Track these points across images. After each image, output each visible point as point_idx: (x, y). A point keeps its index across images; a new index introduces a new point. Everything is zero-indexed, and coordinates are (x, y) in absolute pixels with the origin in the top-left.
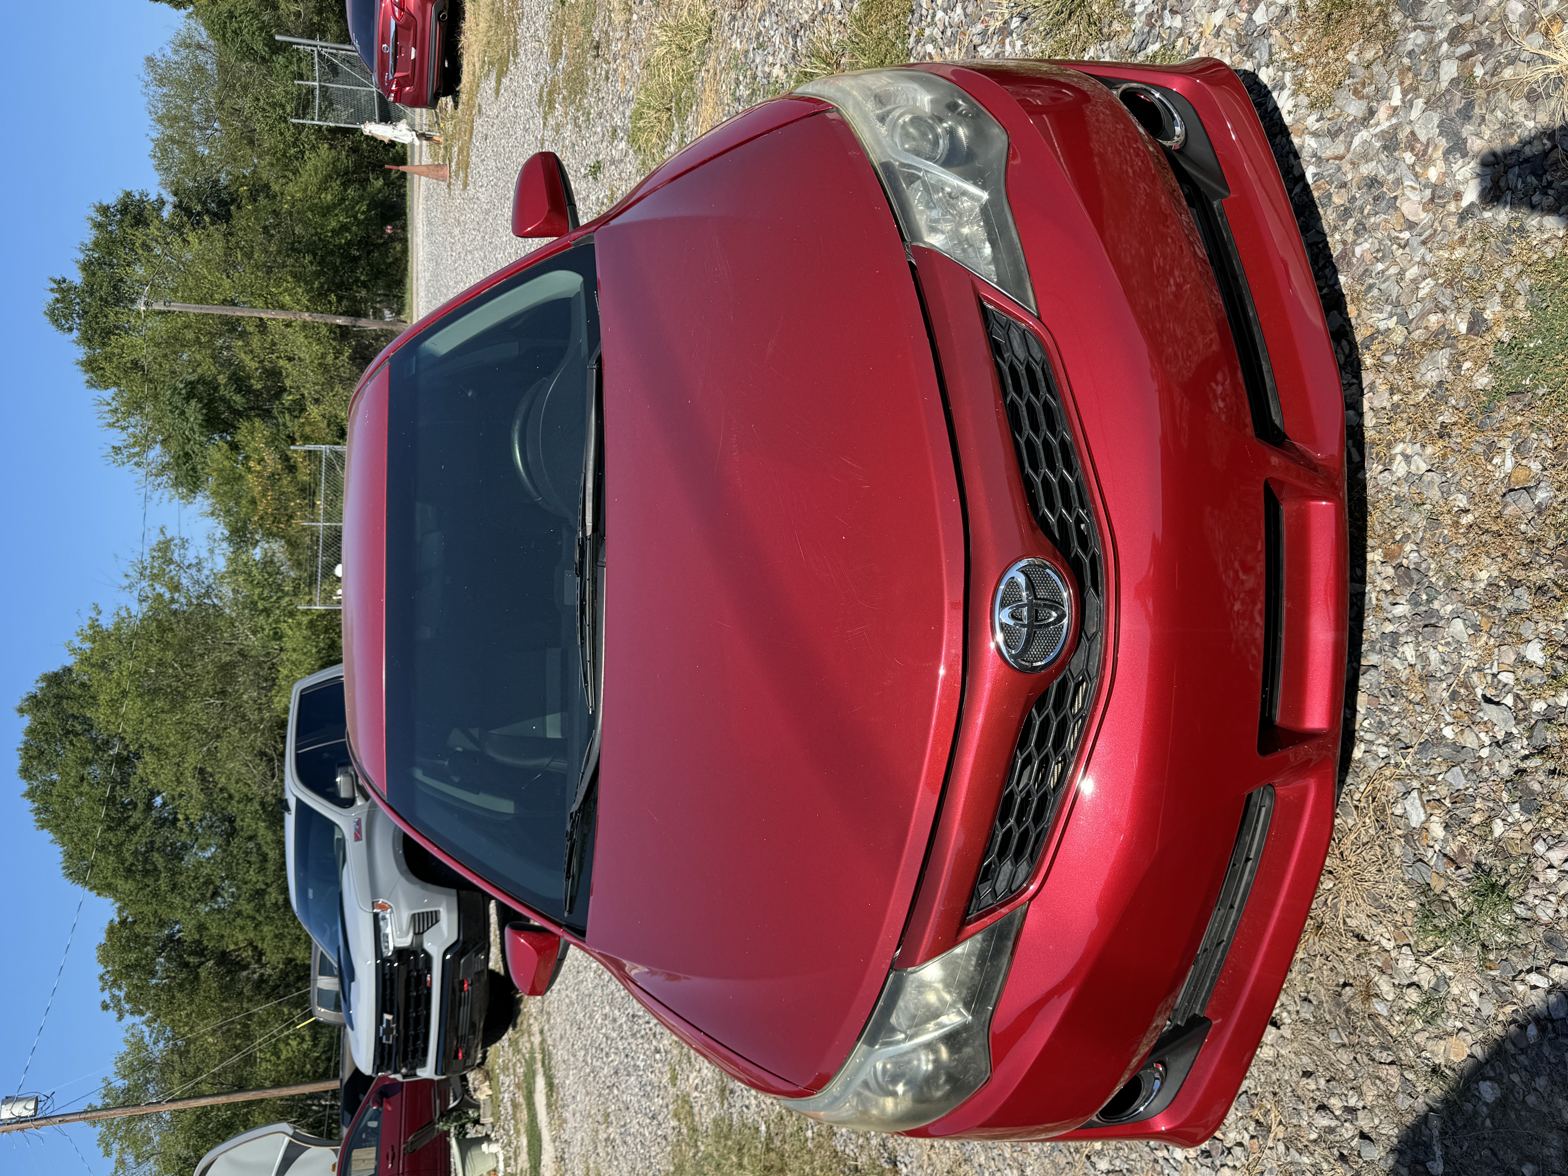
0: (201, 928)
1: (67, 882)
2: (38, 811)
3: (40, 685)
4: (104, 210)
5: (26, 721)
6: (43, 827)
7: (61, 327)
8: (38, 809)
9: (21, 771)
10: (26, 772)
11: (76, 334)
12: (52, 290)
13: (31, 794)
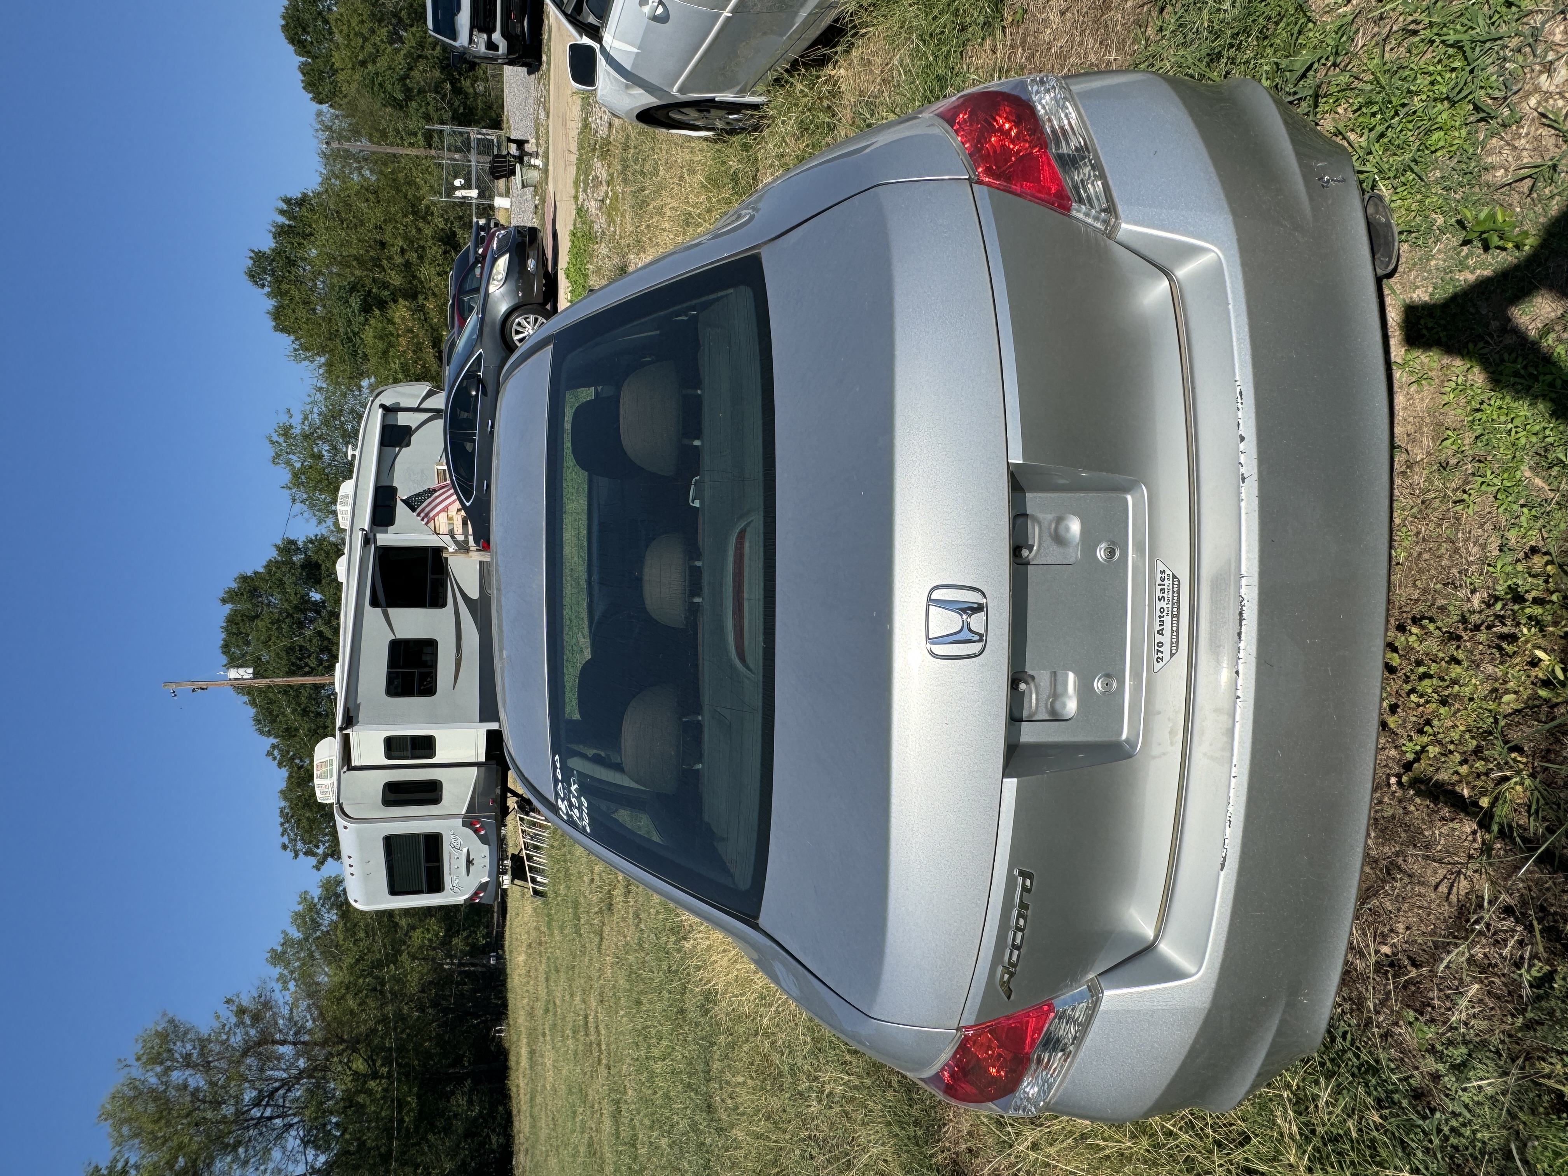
4: (288, 201)
5: (228, 608)
11: (267, 289)
12: (251, 258)
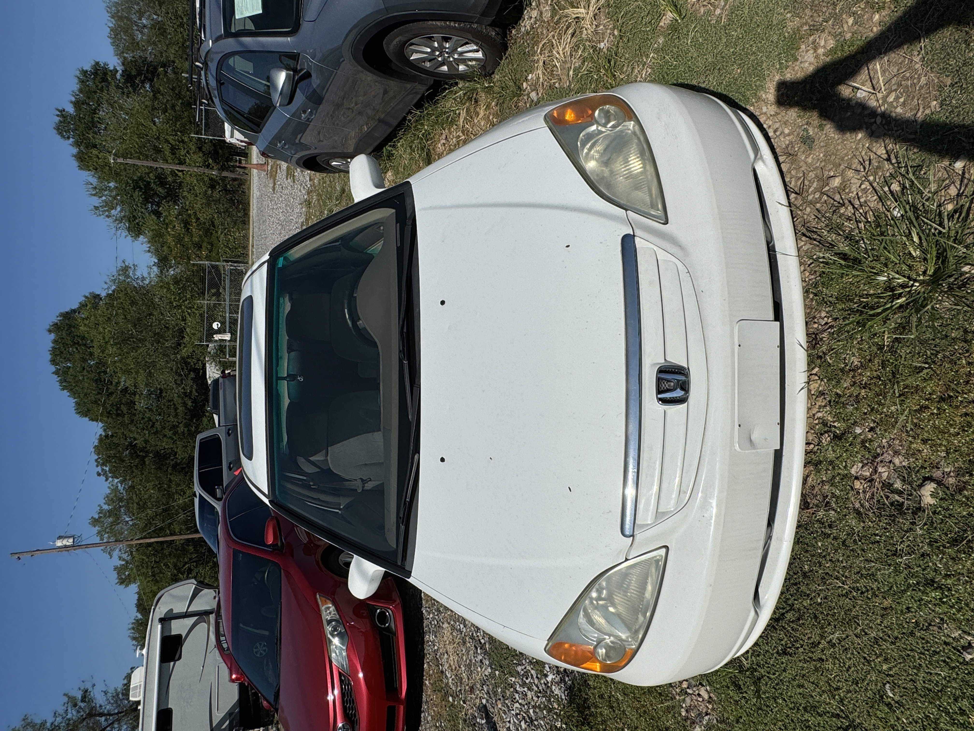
0: (146, 441)
1: (78, 416)
2: (61, 382)
3: (59, 318)
4: (84, 72)
6: (63, 389)
7: (63, 137)
8: (61, 380)
9: (51, 361)
10: (53, 362)
11: (71, 140)
12: (57, 115)
13: (56, 373)
